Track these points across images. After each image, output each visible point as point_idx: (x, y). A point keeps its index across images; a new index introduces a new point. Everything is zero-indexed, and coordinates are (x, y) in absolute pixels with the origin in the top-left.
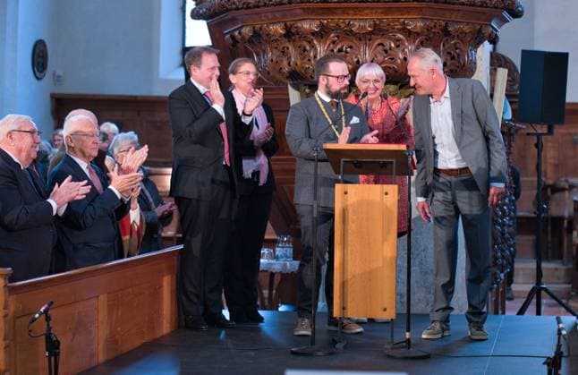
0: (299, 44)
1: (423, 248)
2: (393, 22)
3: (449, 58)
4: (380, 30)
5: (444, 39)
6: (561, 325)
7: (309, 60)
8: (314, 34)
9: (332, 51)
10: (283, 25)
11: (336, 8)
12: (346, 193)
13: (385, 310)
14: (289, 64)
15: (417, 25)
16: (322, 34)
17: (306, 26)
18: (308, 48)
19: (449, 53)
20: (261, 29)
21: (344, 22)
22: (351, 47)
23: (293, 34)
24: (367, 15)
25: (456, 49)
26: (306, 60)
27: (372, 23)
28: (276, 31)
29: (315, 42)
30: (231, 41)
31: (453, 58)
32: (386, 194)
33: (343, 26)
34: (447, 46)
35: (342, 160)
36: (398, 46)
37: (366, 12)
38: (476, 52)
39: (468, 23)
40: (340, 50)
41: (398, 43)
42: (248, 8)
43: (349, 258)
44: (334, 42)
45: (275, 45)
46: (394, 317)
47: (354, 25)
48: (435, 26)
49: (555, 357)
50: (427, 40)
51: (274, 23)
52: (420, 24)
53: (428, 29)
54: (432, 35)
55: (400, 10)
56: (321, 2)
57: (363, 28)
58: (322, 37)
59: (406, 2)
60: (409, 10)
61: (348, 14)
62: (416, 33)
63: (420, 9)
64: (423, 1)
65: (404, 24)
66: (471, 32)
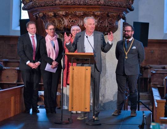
0: (58, 19)
2: (90, 12)
3: (109, 24)
4: (86, 15)
5: (107, 18)
6: (144, 114)
7: (62, 24)
8: (63, 15)
9: (70, 21)
10: (53, 12)
11: (71, 7)
13: (86, 109)
15: (98, 13)
16: (66, 16)
17: (61, 13)
18: (61, 20)
19: (109, 23)
20: (46, 13)
21: (74, 12)
22: (76, 20)
23: (57, 16)
24: (81, 10)
25: (111, 21)
27: (83, 12)
28: (51, 14)
29: (64, 18)
30: (36, 18)
31: (110, 24)
32: (87, 69)
33: (73, 13)
34: (108, 20)
35: (72, 58)
37: (81, 8)
38: (118, 22)
39: (115, 13)
40: (72, 21)
42: (42, 7)
43: (74, 91)
44: (70, 19)
45: (50, 19)
46: (89, 111)
47: (77, 13)
48: (104, 14)
49: (142, 125)
50: (102, 18)
51: (50, 12)
52: (99, 13)
53: (102, 15)
55: (92, 8)
56: (66, 5)
57: (80, 14)
58: (66, 17)
59: (94, 5)
60: (96, 8)
61: (75, 9)
62: (98, 16)
63: (99, 8)
64: (100, 5)
65: (94, 13)
66: (116, 16)
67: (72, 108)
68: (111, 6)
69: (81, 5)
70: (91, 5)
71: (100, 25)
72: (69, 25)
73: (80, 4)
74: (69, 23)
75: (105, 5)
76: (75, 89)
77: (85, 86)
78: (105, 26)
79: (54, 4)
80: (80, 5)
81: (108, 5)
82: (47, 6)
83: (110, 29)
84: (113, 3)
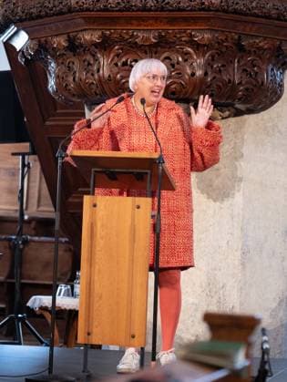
0: (83, 58)
1: (221, 285)
2: (180, 33)
3: (245, 76)
4: (167, 43)
5: (239, 55)
6: (265, 338)
7: (93, 75)
8: (96, 45)
9: (116, 65)
10: (66, 36)
11: (118, 18)
12: (95, 206)
14: (74, 79)
15: (203, 36)
16: (105, 45)
17: (87, 37)
18: (92, 62)
19: (245, 70)
20: (46, 41)
21: (127, 33)
23: (77, 47)
24: (151, 25)
25: (254, 66)
26: (89, 75)
27: (157, 34)
28: (59, 44)
29: (99, 55)
31: (249, 76)
32: (138, 207)
33: (127, 37)
34: (242, 63)
35: (93, 170)
36: (186, 60)
37: (151, 22)
39: (265, 38)
40: (124, 64)
41: (186, 57)
42: (33, 19)
44: (118, 55)
46: (143, 345)
47: (137, 36)
48: (226, 39)
50: (219, 55)
51: (57, 35)
52: (208, 36)
53: (218, 43)
54: (224, 50)
55: (186, 20)
56: (101, 10)
57: (147, 39)
58: (105, 50)
59: (191, 10)
60: (195, 20)
61: (132, 24)
62: (205, 45)
63: (208, 19)
64: (209, 10)
65: (191, 36)
66: (270, 49)
67: (89, 334)
68: (246, 15)
69: (150, 10)
70: (180, 10)
71: (214, 78)
72: (115, 78)
73: (145, 6)
74: (115, 70)
75: (225, 11)
76: (99, 271)
77: (132, 261)
78: (230, 80)
79: (65, 10)
80: (144, 9)
81: (235, 12)
82: (47, 15)
83: (247, 89)
84: (254, 4)
